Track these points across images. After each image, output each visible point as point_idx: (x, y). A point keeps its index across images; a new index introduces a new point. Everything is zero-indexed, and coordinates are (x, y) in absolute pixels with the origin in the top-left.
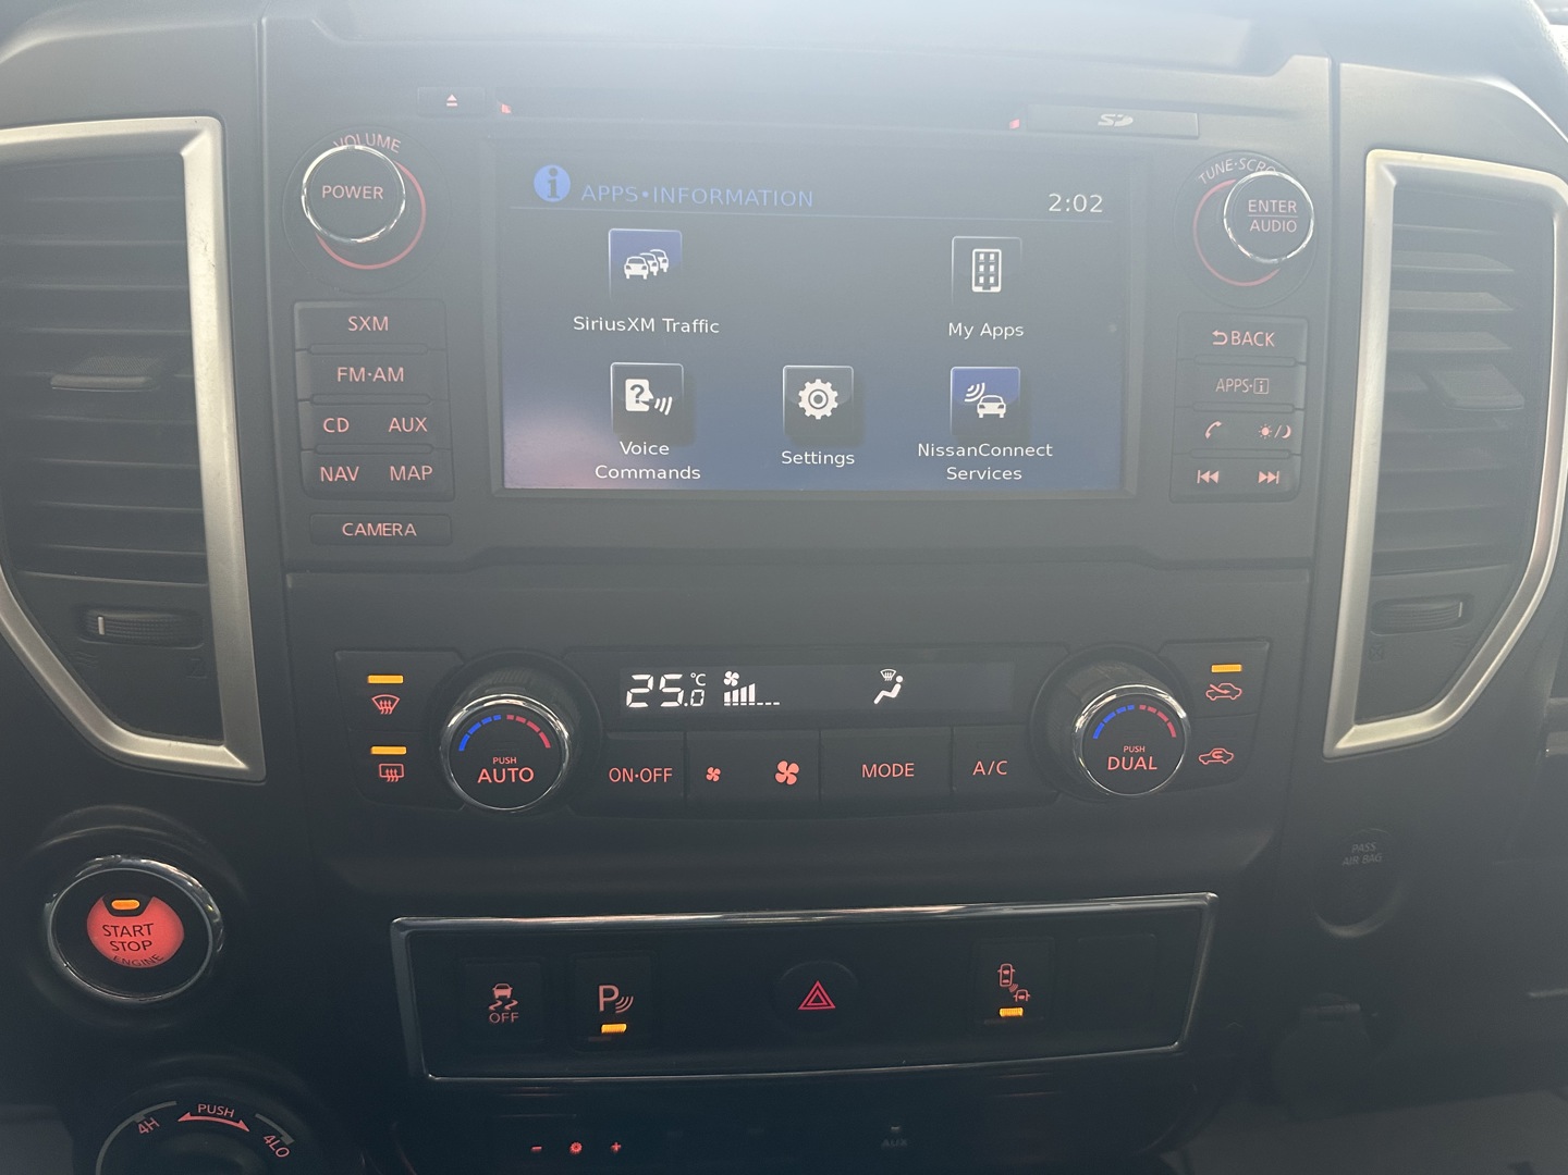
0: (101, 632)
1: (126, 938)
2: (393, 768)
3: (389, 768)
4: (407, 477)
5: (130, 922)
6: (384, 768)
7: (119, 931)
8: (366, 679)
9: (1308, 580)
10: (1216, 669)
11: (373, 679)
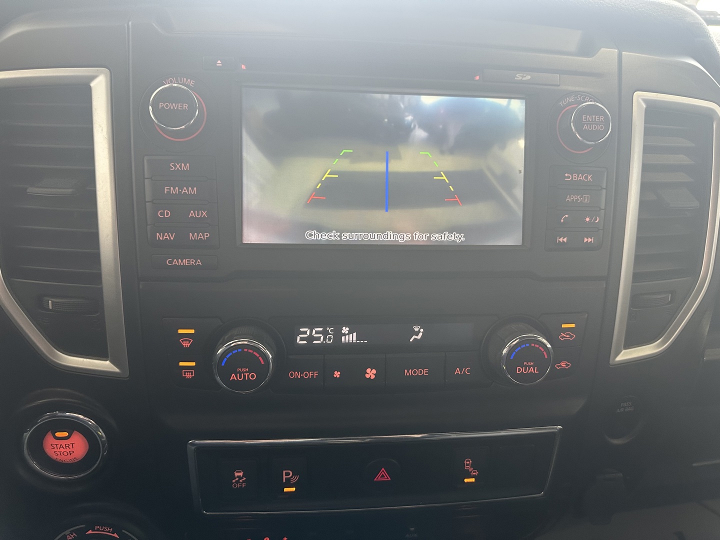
0: (50, 307)
1: (62, 450)
2: (189, 372)
3: (187, 372)
4: (197, 237)
5: (63, 442)
6: (185, 372)
7: (59, 447)
8: (177, 331)
9: (605, 286)
10: (564, 326)
11: (180, 331)
